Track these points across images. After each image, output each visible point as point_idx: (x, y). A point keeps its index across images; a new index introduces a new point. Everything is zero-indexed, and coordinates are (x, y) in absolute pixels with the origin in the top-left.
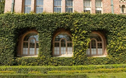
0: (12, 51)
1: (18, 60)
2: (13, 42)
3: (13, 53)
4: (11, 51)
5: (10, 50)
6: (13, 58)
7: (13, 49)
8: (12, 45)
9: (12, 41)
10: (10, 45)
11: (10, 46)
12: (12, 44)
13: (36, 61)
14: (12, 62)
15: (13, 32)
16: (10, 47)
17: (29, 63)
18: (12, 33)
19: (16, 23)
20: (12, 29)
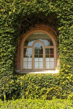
0: (10, 62)
1: (21, 82)
2: (12, 44)
3: (11, 67)
4: (8, 62)
5: (6, 61)
6: (11, 78)
7: (10, 58)
8: (9, 50)
9: (9, 42)
10: (5, 50)
11: (5, 52)
12: (9, 48)
13: (59, 84)
14: (9, 87)
15: (12, 23)
16: (5, 54)
17: (44, 89)
18: (9, 25)
19: (18, 3)
20: (10, 17)
